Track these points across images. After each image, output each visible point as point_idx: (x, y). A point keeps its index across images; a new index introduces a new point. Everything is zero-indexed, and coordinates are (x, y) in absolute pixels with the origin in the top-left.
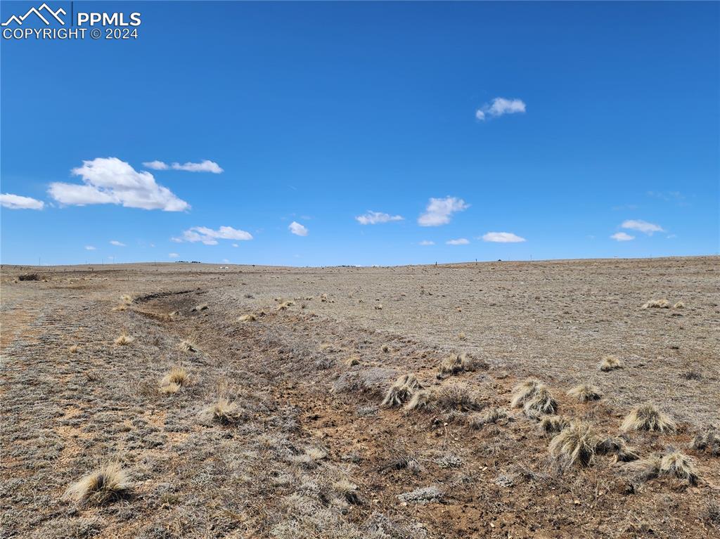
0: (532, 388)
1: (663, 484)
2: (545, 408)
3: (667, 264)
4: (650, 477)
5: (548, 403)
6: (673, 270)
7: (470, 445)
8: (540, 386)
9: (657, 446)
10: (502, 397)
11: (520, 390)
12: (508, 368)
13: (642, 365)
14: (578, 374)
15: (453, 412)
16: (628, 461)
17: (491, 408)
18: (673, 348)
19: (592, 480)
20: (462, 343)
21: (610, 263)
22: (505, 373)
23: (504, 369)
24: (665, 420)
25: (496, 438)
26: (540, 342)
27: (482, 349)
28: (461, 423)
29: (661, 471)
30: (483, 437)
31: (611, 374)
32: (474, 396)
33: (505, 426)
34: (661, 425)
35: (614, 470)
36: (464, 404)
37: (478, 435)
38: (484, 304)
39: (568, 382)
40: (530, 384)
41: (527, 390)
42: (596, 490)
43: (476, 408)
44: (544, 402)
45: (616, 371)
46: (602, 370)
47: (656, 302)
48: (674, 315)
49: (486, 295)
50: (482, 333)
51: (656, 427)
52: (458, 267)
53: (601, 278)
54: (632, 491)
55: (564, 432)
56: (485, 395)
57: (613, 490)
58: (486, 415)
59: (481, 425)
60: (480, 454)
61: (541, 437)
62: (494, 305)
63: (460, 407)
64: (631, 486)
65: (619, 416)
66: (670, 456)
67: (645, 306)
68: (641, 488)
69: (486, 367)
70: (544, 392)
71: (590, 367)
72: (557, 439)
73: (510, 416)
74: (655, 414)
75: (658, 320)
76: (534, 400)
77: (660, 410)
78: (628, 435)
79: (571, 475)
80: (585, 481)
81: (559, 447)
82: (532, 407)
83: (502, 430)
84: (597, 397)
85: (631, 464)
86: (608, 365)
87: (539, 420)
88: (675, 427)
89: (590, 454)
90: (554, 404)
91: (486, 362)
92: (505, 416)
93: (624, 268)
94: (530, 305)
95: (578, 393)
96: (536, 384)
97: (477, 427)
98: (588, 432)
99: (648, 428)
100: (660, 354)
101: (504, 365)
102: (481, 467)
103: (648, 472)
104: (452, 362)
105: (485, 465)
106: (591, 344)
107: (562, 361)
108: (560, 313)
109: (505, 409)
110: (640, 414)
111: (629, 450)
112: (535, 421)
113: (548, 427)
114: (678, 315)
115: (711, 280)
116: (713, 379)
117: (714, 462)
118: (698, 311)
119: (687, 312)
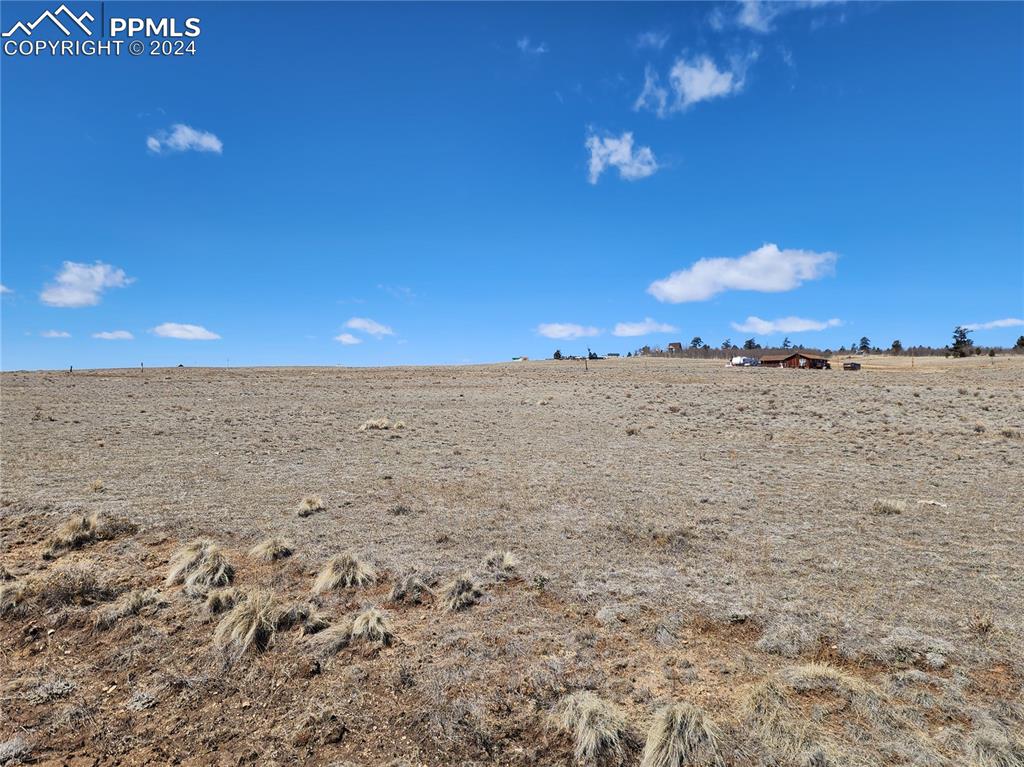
0: (198, 553)
1: (354, 652)
2: (216, 579)
3: (394, 374)
4: (341, 647)
5: (221, 571)
6: (399, 383)
7: (90, 658)
8: (211, 547)
9: (352, 605)
10: (154, 573)
11: (183, 556)
12: (166, 529)
13: (348, 503)
14: (268, 525)
15: (66, 609)
16: (316, 632)
17: (133, 592)
18: (386, 478)
19: (269, 667)
20: (97, 495)
21: (331, 372)
22: (162, 535)
23: (161, 529)
24: (366, 569)
25: (135, 638)
26: (221, 484)
27: (130, 502)
28: (78, 624)
29: (352, 637)
30: (115, 639)
31: (310, 520)
32: (105, 578)
33: (154, 615)
34: (359, 578)
35: (299, 648)
36: (87, 593)
37: (106, 638)
38: (144, 433)
39: (251, 538)
40: (199, 547)
41: (191, 557)
42: (273, 681)
43: (108, 596)
44: (217, 570)
45: (317, 515)
46: (300, 515)
47: (375, 423)
48: (393, 437)
49: (150, 419)
50: (134, 478)
51: (354, 581)
52: (110, 374)
53: (317, 392)
54: (318, 671)
55: (238, 608)
56: (124, 574)
57: (294, 676)
58: (124, 603)
59: (113, 622)
60: (107, 668)
61: (206, 623)
62: (161, 433)
63: (79, 600)
64: (318, 665)
65: (313, 575)
66: (363, 616)
67: (363, 427)
68: (328, 664)
69: (132, 530)
70: (216, 556)
71: (285, 513)
72: (228, 618)
73: (162, 600)
74: (353, 564)
75: (375, 444)
76: (202, 570)
77: (359, 557)
78: (321, 598)
79: (242, 669)
80: (260, 671)
81: (227, 632)
82: (197, 580)
83: (146, 623)
84: (287, 553)
85: (321, 635)
86: (308, 507)
87: (205, 597)
88: (375, 577)
89: (270, 633)
90: (230, 572)
91: (133, 522)
92: (154, 600)
93: (346, 380)
94: (215, 432)
95: (264, 552)
96: (207, 546)
97: (104, 627)
98: (269, 603)
99: (344, 584)
100: (370, 486)
101: (162, 524)
102: (105, 689)
103: (338, 640)
104: (73, 528)
105: (114, 684)
106: (291, 481)
107: (249, 509)
108: (256, 441)
109: (154, 591)
110: (336, 568)
111: (317, 616)
112: (199, 600)
113: (217, 607)
114: (397, 437)
115: (436, 394)
116: (422, 512)
117: (412, 612)
118: (418, 431)
119: (406, 433)
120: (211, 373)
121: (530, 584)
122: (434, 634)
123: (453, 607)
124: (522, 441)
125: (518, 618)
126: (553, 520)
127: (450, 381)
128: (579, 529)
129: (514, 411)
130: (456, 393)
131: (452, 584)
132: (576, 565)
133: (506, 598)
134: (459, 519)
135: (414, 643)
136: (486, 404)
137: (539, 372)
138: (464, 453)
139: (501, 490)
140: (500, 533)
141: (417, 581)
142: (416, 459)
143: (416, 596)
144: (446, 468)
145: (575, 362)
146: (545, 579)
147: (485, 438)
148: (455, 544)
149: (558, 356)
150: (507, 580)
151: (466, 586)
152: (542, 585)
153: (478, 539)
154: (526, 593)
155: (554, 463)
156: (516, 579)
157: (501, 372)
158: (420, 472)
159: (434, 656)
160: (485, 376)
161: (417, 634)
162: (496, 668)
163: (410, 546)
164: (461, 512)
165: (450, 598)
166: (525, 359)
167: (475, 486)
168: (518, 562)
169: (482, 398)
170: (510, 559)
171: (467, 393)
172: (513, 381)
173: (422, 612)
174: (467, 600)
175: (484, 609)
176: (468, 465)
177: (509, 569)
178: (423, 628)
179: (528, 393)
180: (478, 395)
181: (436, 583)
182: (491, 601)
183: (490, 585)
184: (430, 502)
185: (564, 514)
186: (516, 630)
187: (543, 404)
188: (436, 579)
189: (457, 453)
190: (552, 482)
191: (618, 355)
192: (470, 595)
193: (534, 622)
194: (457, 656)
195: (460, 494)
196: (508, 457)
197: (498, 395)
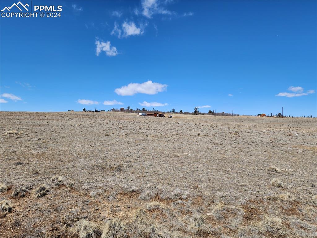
3: (21, 114)
6: (23, 117)
18: (14, 152)
24: (3, 185)
47: (11, 132)
48: (18, 137)
67: (6, 134)
75: (10, 140)
88: (6, 188)
100: (7, 155)
114: (20, 137)
115: (38, 122)
116: (28, 164)
117: (21, 200)
118: (29, 135)
119: (24, 136)
121: (67, 186)
122: (30, 206)
123: (38, 196)
124: (69, 138)
125: (63, 198)
126: (78, 164)
127: (44, 117)
128: (86, 167)
129: (67, 128)
130: (45, 122)
131: (38, 188)
132: (84, 178)
133: (58, 191)
134: (43, 166)
135: (21, 210)
136: (57, 126)
137: (77, 115)
138: (46, 142)
139: (60, 155)
140: (58, 170)
141: (24, 188)
142: (27, 145)
143: (23, 194)
144: (39, 148)
145: (90, 112)
146: (73, 184)
147: (55, 137)
148: (40, 174)
149: (84, 110)
150: (59, 185)
151: (43, 189)
152: (72, 186)
153: (49, 172)
154: (66, 189)
155: (80, 145)
156: (63, 185)
157: (63, 115)
158: (29, 149)
159: (29, 214)
160: (58, 116)
161: (23, 207)
162: (53, 215)
163: (22, 176)
164: (44, 163)
165: (37, 193)
166: (73, 111)
167: (50, 154)
168: (64, 179)
169: (55, 124)
170: (61, 178)
171: (50, 122)
172: (68, 118)
173: (25, 199)
174: (43, 193)
175: (50, 196)
176: (48, 147)
177: (60, 181)
178: (25, 205)
179: (73, 122)
180: (54, 122)
181: (31, 189)
182: (53, 193)
183: (53, 188)
184: (32, 160)
185: (82, 162)
186: (61, 202)
187: (78, 126)
188: (32, 187)
189: (44, 143)
190: (78, 152)
191: (105, 111)
192: (45, 192)
193: (68, 198)
194: (38, 213)
195: (44, 157)
196: (63, 144)
197: (62, 123)
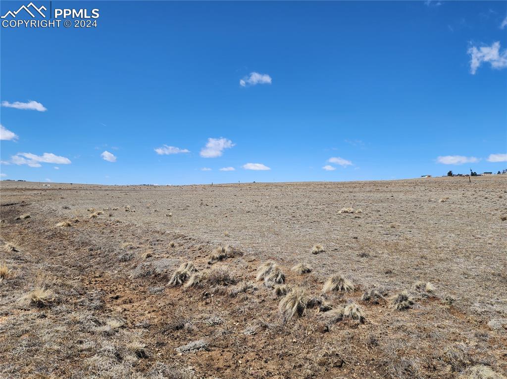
0: (269, 267)
1: (345, 324)
2: (277, 280)
4: (338, 320)
5: (280, 276)
6: (357, 189)
7: (228, 309)
8: (275, 265)
9: (343, 300)
10: (251, 274)
11: (262, 268)
12: (256, 254)
13: (336, 250)
14: (299, 257)
15: (218, 286)
16: (326, 311)
17: (243, 282)
18: (355, 238)
19: (304, 325)
20: (226, 238)
21: (321, 184)
22: (253, 258)
23: (253, 255)
24: (348, 283)
25: (245, 303)
26: (276, 236)
27: (239, 242)
28: (222, 294)
29: (344, 316)
30: (237, 302)
31: (318, 256)
32: (232, 274)
33: (252, 293)
34: (345, 287)
35: (317, 317)
36: (225, 280)
37: (234, 301)
38: (242, 212)
39: (292, 262)
40: (269, 264)
41: (266, 268)
42: (306, 332)
43: (234, 282)
44: (277, 276)
45: (321, 254)
46: (313, 253)
47: (346, 210)
48: (356, 217)
49: (244, 205)
50: (240, 231)
51: (343, 288)
52: (227, 186)
53: (316, 194)
54: (327, 330)
55: (289, 295)
56: (239, 273)
57: (316, 331)
58: (240, 287)
59: (236, 294)
60: (235, 314)
61: (274, 300)
62: (249, 212)
63: (222, 283)
64: (327, 327)
65: (322, 283)
66: (349, 306)
67: (340, 212)
68: (332, 328)
69: (241, 254)
70: (277, 269)
71: (306, 252)
72: (284, 299)
73: (255, 287)
74: (342, 280)
75: (347, 220)
76: (271, 275)
77: (345, 277)
78: (327, 295)
79: (292, 323)
80: (300, 326)
81: (285, 305)
82: (270, 280)
83: (250, 296)
84: (309, 271)
85: (328, 313)
86: (317, 250)
87: (273, 288)
88: (353, 288)
89: (303, 309)
90: (283, 277)
91: (241, 251)
92: (252, 287)
93: (329, 188)
94: (272, 212)
95: (297, 270)
96: (273, 264)
97: (233, 296)
98: (302, 294)
99: (338, 289)
100: (347, 242)
101: (253, 253)
102: (235, 323)
103: (337, 317)
104: (219, 252)
105: (238, 322)
106: (307, 237)
107: (289, 248)
108: (290, 217)
109: (252, 282)
110: (333, 281)
111: (326, 304)
112: (271, 289)
113: (279, 293)
114: (359, 217)
115: (378, 195)
116: (376, 257)
117: (374, 308)
118: (369, 214)
119: (363, 216)
120: (267, 185)
121: (443, 301)
122: (388, 321)
123: (398, 308)
124: (431, 222)
125: (437, 319)
126: (455, 267)
127: (385, 188)
128: (473, 273)
129: (425, 205)
130: (389, 195)
131: (397, 296)
133: (429, 308)
134: (398, 262)
135: (376, 324)
136: (407, 201)
137: (438, 184)
138: (396, 227)
139: (421, 248)
140: (422, 271)
141: (376, 292)
142: (370, 229)
143: (376, 300)
144: (387, 234)
145: (461, 177)
146: (453, 300)
147: (408, 220)
148: (396, 275)
149: (450, 174)
150: (428, 297)
151: (404, 298)
152: (451, 303)
153: (409, 274)
154: (441, 306)
155: (453, 235)
156: (434, 298)
157: (415, 184)
158: (373, 235)
159: (388, 332)
160: (406, 186)
161: (378, 319)
162: (425, 344)
163: (370, 274)
164: (398, 259)
165: (396, 303)
166: (429, 176)
167: (405, 246)
168: (435, 288)
169: (404, 198)
170: (430, 286)
171: (395, 195)
172: (423, 188)
173: (380, 309)
174: (405, 306)
175: (415, 311)
176: (400, 234)
177: (429, 292)
178: (381, 316)
179: (433, 195)
180: (401, 195)
181: (386, 295)
182: (419, 308)
183: (419, 299)
184: (380, 252)
185: (461, 265)
186: (436, 325)
187: (443, 201)
188: (387, 292)
189: (393, 227)
190: (452, 246)
191: (491, 173)
192: (407, 303)
193: (447, 322)
194: (401, 334)
195: (396, 249)
196: (423, 230)
197: (414, 196)
